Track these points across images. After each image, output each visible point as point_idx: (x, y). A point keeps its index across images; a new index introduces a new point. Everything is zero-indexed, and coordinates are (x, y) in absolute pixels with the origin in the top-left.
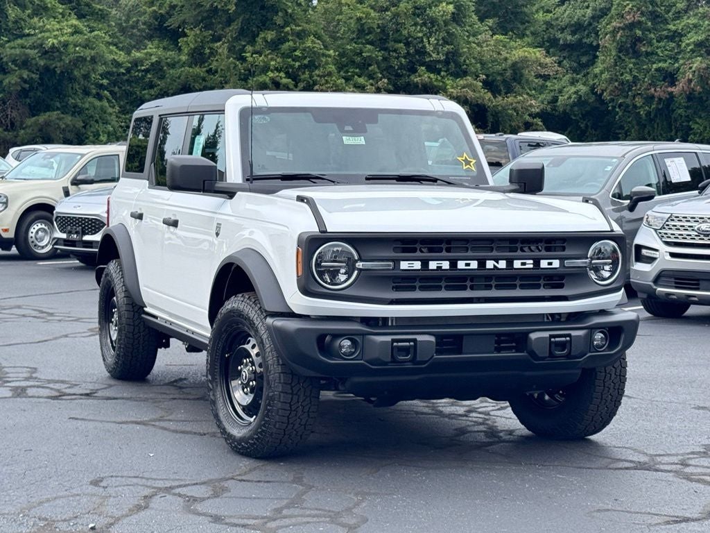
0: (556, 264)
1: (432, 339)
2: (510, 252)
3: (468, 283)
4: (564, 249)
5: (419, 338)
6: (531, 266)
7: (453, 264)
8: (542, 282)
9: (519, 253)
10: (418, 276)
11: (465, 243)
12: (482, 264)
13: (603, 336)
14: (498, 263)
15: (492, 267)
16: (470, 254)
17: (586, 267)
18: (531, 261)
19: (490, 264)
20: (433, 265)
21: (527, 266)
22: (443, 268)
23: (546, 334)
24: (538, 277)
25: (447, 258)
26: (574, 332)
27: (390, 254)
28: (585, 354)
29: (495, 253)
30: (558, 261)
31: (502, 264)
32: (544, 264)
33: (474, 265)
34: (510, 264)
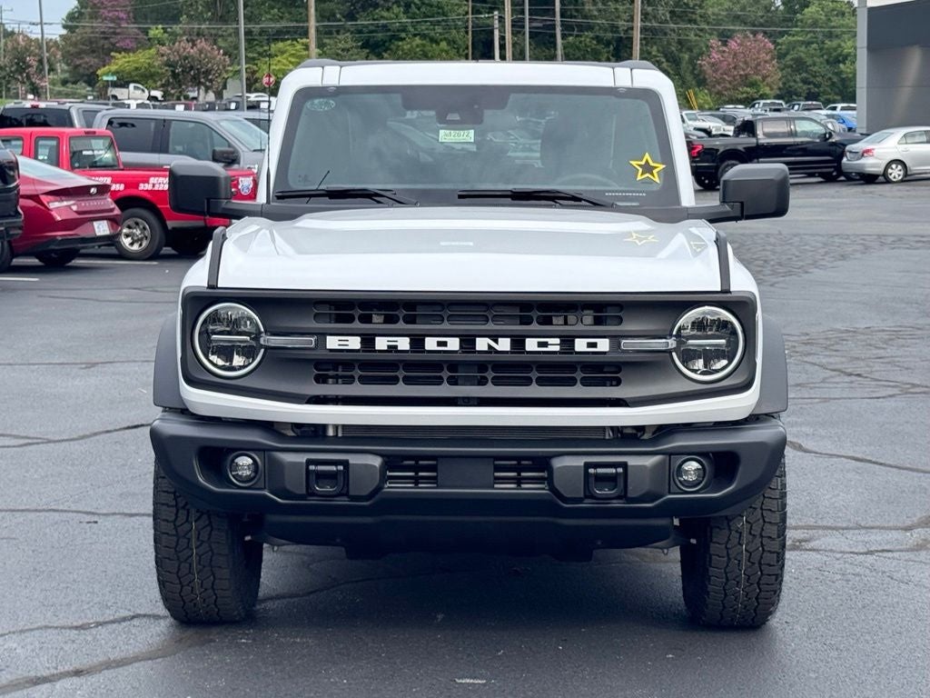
0: (603, 345)
1: (376, 462)
2: (521, 324)
3: (445, 374)
4: (620, 321)
5: (354, 460)
6: (557, 348)
7: (417, 342)
8: (579, 375)
9: (535, 327)
10: (357, 361)
11: (440, 308)
12: (468, 342)
13: (700, 467)
14: (496, 342)
15: (486, 349)
16: (446, 326)
17: (670, 352)
18: (557, 341)
19: (482, 344)
20: (382, 343)
21: (550, 348)
22: (399, 348)
23: (580, 462)
24: (571, 367)
25: (405, 333)
26: (632, 460)
27: (312, 324)
28: (656, 495)
29: (491, 326)
30: (607, 341)
31: (504, 344)
32: (581, 345)
33: (454, 344)
34: (518, 345)
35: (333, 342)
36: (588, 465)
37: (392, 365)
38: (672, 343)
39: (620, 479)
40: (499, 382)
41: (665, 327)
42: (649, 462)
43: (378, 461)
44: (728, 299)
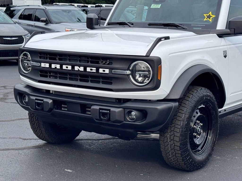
0: (107, 71)
5: (45, 100)
6: (95, 71)
7: (61, 66)
8: (101, 80)
9: (89, 64)
11: (66, 56)
12: (73, 67)
14: (80, 68)
15: (77, 70)
16: (68, 62)
17: (129, 75)
18: (95, 69)
19: (76, 68)
21: (93, 71)
22: (57, 68)
23: (98, 107)
24: (99, 77)
25: (59, 63)
26: (112, 109)
27: (39, 59)
28: (121, 122)
29: (78, 63)
30: (108, 70)
31: (82, 69)
32: (101, 71)
33: (70, 68)
34: (85, 69)
35: (43, 65)
36: (100, 109)
38: (128, 72)
39: (108, 114)
40: (81, 80)
41: (126, 67)
42: (117, 110)
43: (50, 101)
44: (147, 59)
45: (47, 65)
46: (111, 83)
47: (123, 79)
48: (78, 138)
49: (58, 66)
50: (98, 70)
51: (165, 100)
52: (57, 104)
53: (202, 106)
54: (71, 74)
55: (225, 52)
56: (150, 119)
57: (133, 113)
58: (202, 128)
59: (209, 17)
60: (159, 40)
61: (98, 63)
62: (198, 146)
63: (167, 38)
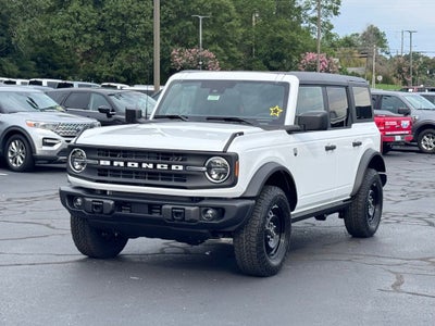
0: (181, 168)
2: (156, 159)
3: (134, 175)
5: (105, 201)
6: (166, 168)
7: (126, 164)
8: (173, 178)
10: (109, 169)
12: (140, 165)
14: (148, 165)
15: (146, 167)
16: (134, 159)
17: (204, 172)
18: (166, 166)
19: (144, 165)
20: (116, 164)
21: (164, 168)
23: (171, 207)
24: (171, 175)
26: (187, 208)
27: (97, 156)
28: (196, 221)
29: (147, 160)
30: (182, 166)
31: (151, 166)
32: (174, 167)
33: (136, 165)
34: (155, 166)
35: (102, 163)
36: (173, 208)
37: (118, 171)
38: (204, 169)
39: (183, 214)
40: (149, 178)
41: (201, 163)
42: (193, 209)
43: (112, 202)
44: (224, 155)
45: (108, 163)
46: (185, 181)
47: (199, 176)
48: (122, 253)
49: (122, 164)
50: (170, 166)
51: (242, 198)
52: (119, 205)
53: (276, 206)
54: (137, 172)
55: (295, 149)
56: (227, 217)
57: (210, 212)
58: (276, 230)
59: (276, 111)
60: (235, 135)
61: (168, 159)
62: (272, 249)
63: (241, 134)
